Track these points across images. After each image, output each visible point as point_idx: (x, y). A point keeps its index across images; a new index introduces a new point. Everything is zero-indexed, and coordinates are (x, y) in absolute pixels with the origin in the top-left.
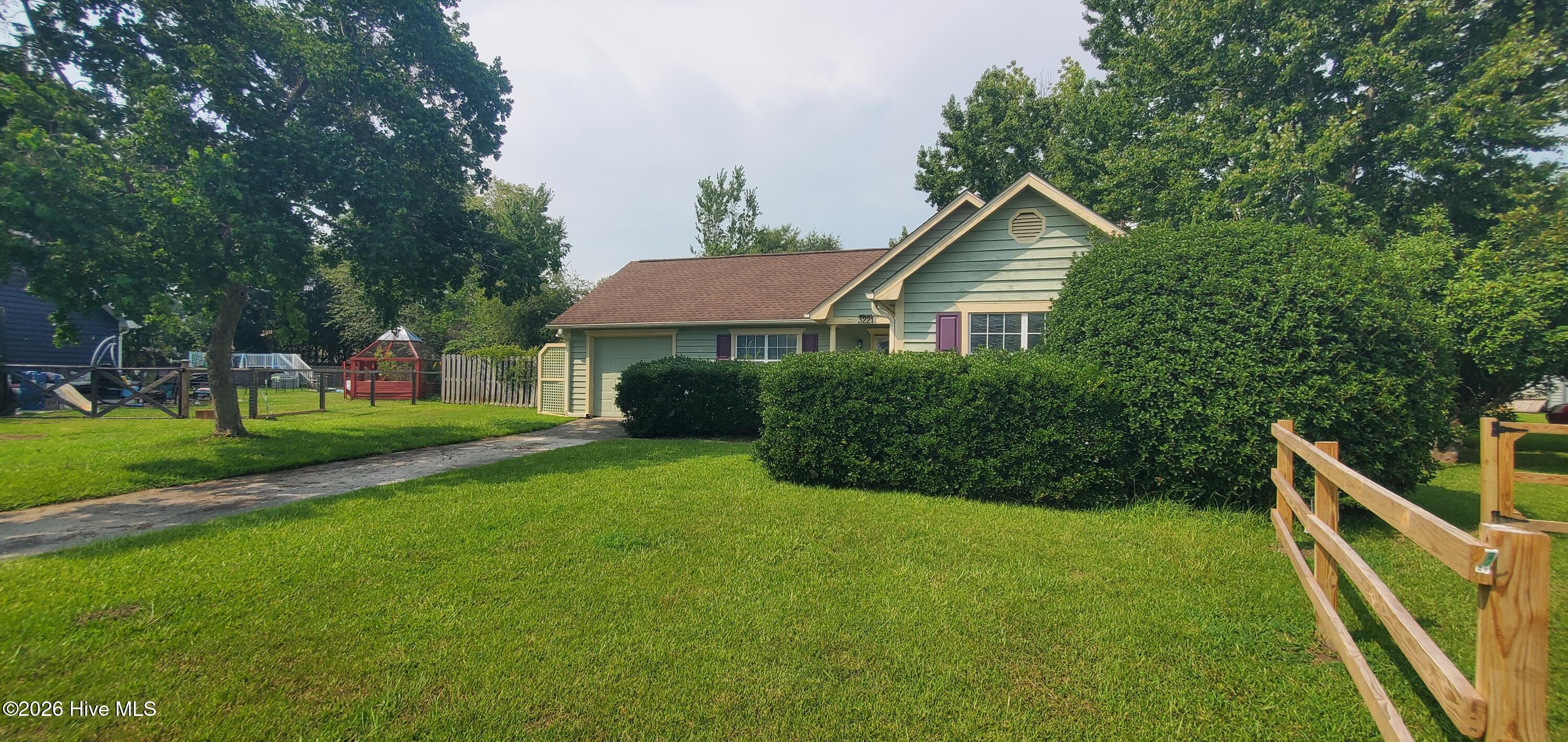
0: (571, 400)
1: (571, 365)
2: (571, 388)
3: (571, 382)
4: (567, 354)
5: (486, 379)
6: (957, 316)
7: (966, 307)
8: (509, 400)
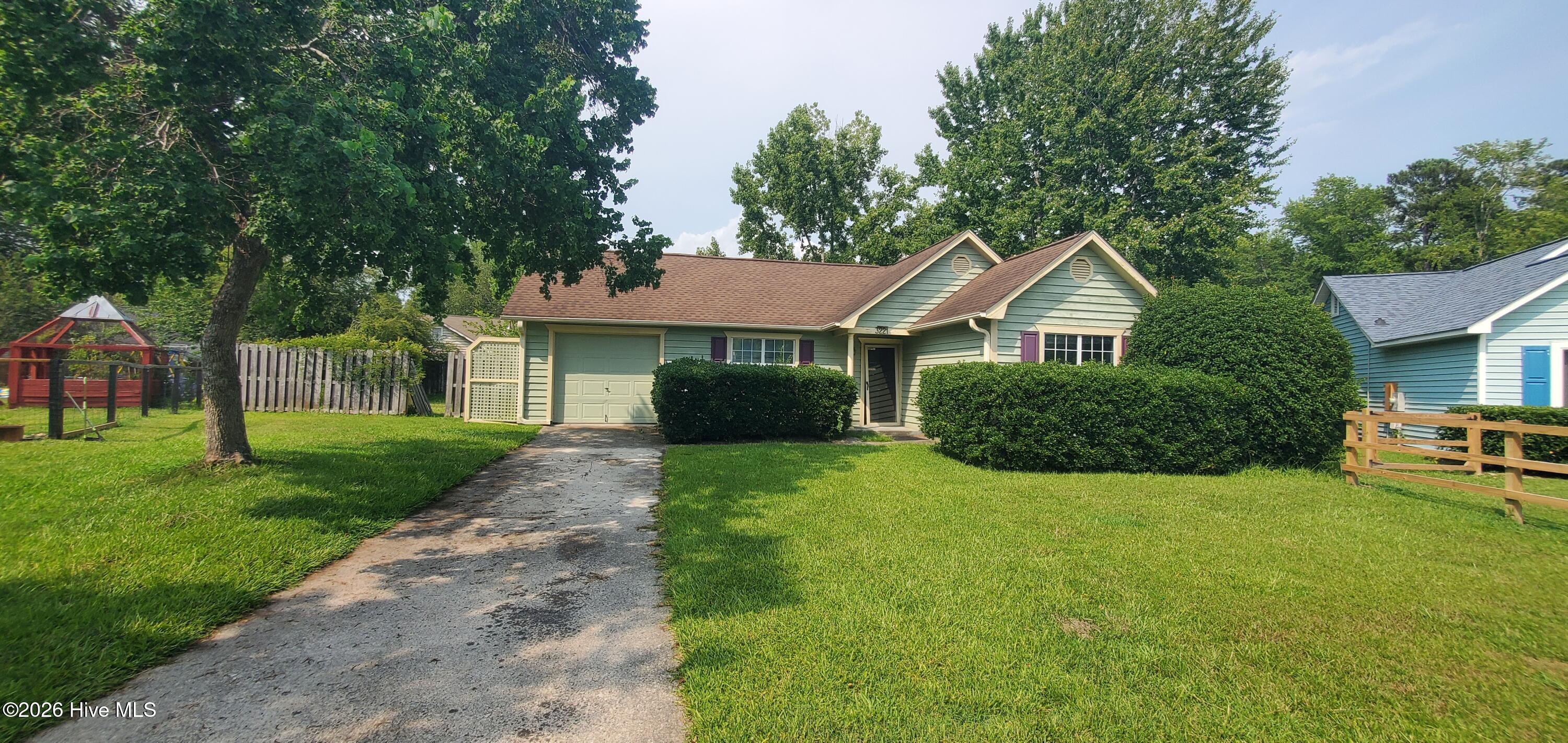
0: (526, 404)
1: (527, 363)
2: (526, 390)
3: (526, 384)
4: (521, 351)
5: (314, 378)
6: (1036, 334)
7: (1043, 328)
8: (356, 405)
